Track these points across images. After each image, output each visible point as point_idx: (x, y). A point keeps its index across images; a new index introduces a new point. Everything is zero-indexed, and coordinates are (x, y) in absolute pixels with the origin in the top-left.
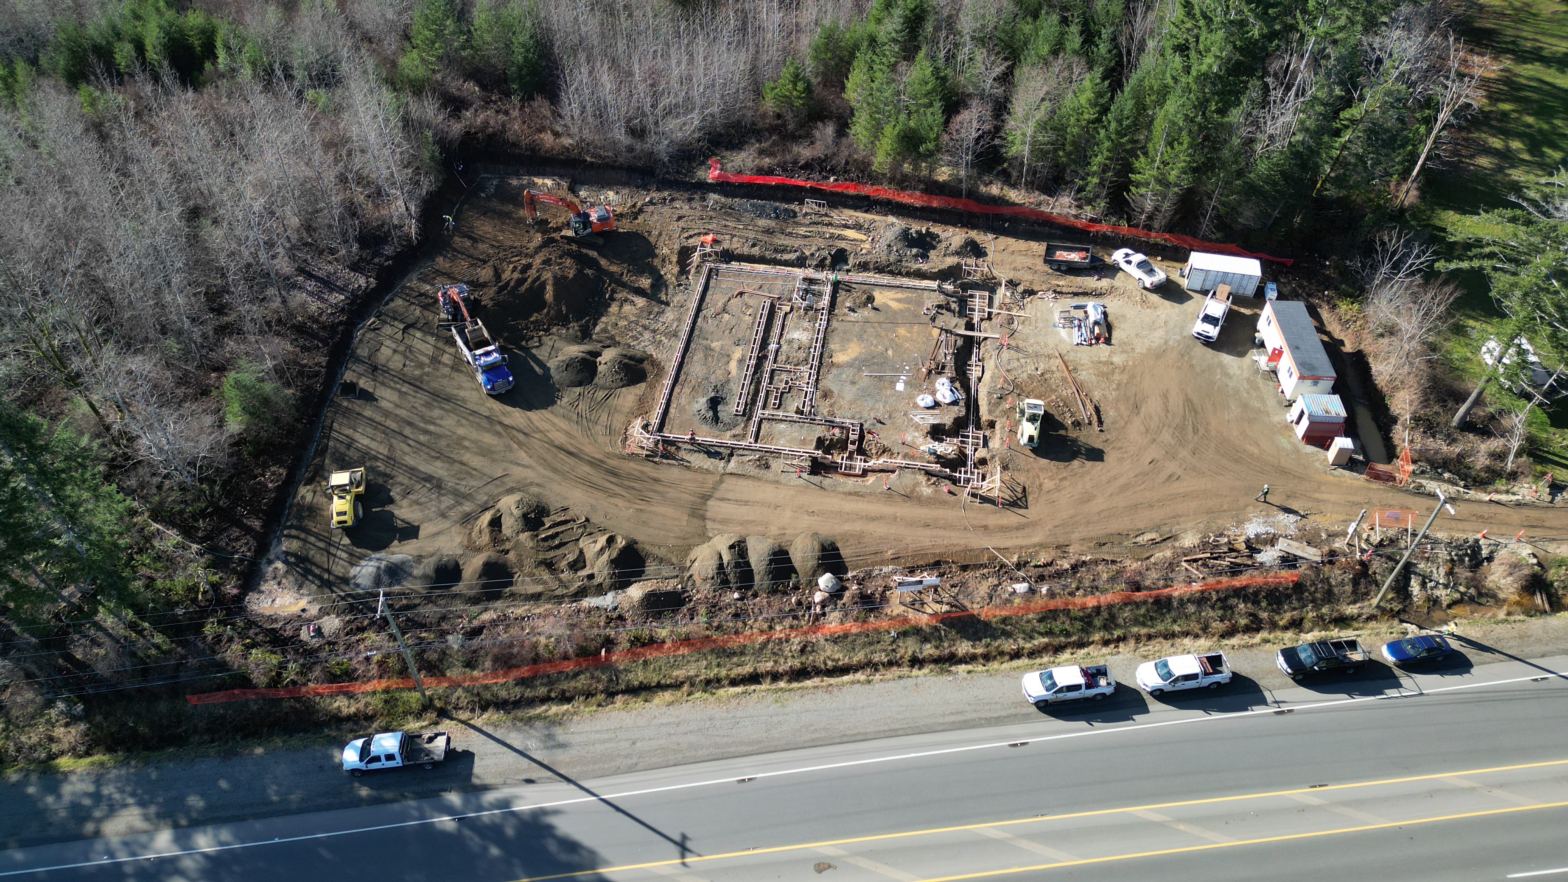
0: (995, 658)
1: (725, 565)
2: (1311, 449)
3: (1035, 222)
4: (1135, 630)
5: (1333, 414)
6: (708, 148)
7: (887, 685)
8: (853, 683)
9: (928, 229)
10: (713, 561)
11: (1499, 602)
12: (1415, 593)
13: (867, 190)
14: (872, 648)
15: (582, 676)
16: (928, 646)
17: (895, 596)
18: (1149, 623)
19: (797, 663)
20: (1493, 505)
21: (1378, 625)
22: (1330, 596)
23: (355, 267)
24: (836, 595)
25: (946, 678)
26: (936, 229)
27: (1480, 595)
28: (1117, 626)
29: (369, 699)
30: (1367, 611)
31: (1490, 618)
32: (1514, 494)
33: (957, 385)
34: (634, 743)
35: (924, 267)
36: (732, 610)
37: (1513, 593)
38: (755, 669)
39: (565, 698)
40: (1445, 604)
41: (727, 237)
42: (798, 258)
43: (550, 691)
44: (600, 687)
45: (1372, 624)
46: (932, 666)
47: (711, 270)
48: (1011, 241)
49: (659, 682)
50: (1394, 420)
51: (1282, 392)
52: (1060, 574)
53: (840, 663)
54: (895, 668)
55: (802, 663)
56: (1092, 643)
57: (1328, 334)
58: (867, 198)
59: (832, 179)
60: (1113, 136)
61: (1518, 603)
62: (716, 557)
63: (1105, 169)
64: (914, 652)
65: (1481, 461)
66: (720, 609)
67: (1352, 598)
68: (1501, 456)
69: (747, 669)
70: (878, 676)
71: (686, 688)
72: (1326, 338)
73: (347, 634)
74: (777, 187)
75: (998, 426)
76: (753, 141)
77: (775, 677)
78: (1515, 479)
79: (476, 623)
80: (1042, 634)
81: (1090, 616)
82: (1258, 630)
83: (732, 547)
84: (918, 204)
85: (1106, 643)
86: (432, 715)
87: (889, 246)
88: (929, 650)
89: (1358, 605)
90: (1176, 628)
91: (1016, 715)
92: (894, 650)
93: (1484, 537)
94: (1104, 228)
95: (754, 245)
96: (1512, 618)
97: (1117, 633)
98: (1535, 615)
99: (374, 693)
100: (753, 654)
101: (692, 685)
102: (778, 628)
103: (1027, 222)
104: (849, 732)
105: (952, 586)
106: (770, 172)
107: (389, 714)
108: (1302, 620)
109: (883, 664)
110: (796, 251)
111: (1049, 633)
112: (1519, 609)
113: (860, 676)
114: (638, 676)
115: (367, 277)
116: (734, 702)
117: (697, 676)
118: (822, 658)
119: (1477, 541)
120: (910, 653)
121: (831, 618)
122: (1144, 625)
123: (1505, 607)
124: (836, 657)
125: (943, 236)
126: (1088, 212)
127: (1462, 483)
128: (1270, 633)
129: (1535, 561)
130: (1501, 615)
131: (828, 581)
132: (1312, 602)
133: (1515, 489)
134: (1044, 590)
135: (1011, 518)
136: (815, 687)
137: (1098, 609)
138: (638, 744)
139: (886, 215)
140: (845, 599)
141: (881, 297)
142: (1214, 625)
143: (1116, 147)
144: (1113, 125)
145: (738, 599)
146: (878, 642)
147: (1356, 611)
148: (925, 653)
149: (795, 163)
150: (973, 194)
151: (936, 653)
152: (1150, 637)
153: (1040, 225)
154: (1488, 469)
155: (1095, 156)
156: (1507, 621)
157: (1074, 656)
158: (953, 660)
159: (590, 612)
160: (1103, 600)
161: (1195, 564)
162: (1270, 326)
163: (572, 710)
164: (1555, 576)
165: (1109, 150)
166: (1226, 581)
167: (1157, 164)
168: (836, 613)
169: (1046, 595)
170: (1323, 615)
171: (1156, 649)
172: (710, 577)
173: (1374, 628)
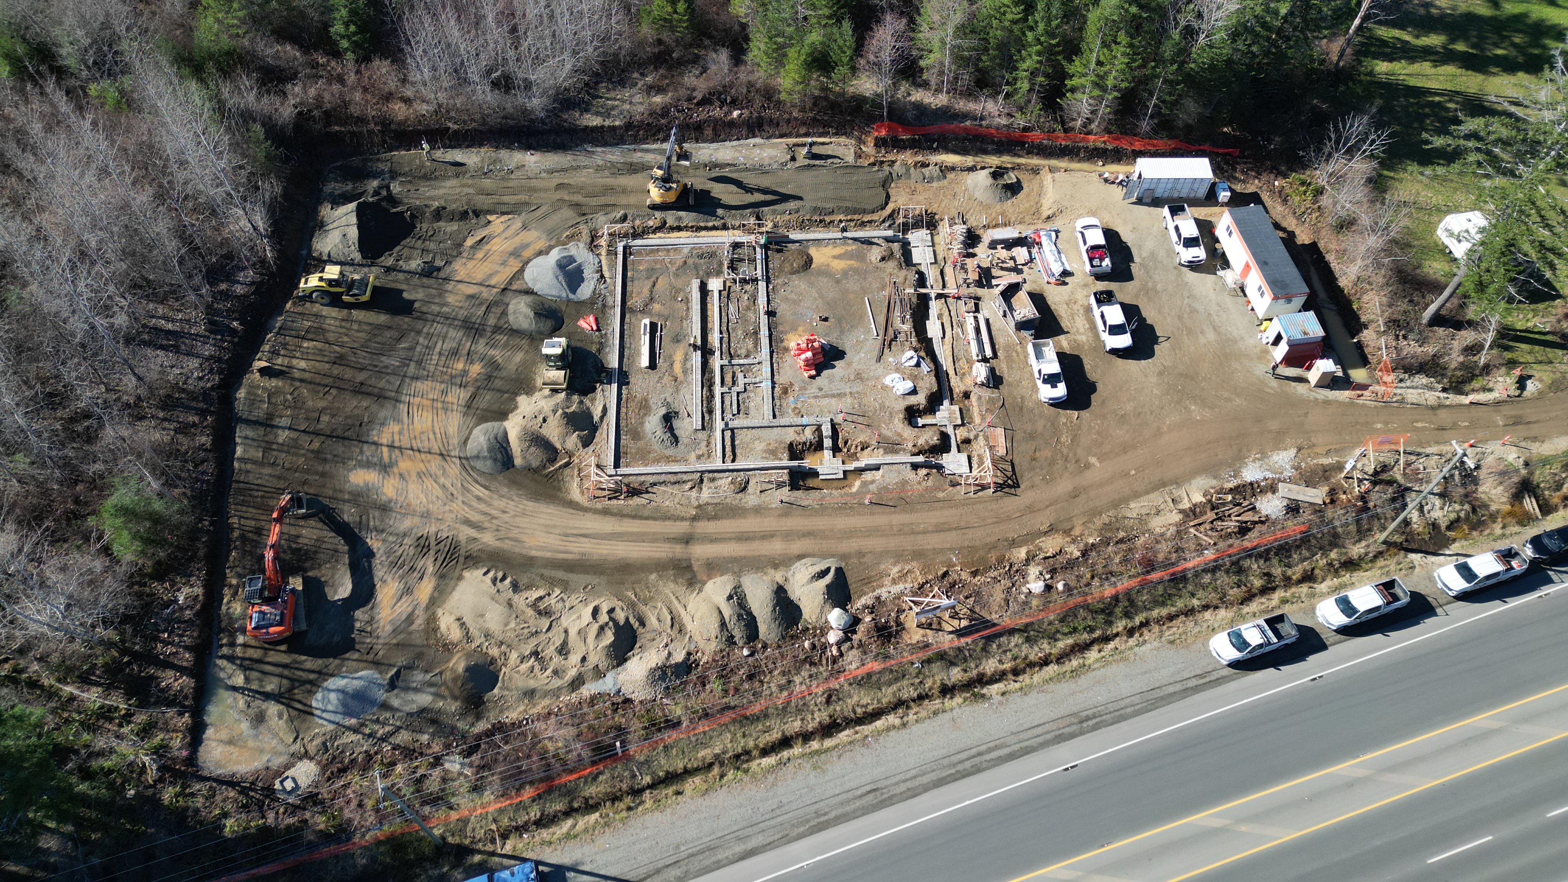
0: (1023, 671)
1: (727, 620)
2: (1291, 370)
3: (965, 139)
4: (1155, 612)
5: (1312, 335)
7: (923, 725)
8: (888, 729)
10: (712, 620)
11: (1493, 515)
12: (1414, 520)
14: (899, 684)
15: (602, 778)
16: (955, 670)
17: (910, 622)
18: (1169, 603)
19: (824, 717)
20: (1473, 406)
21: (1386, 562)
22: (1336, 540)
24: (850, 629)
25: (981, 707)
27: (1475, 509)
28: (1138, 611)
30: (1373, 550)
31: (1488, 535)
32: (1490, 390)
33: (923, 354)
34: (677, 847)
36: (744, 670)
37: (1504, 503)
38: (783, 733)
39: (590, 807)
40: (1444, 526)
43: (571, 802)
44: (624, 786)
45: (1381, 562)
46: (964, 695)
47: (624, 249)
49: (685, 768)
51: (1253, 309)
52: (1071, 564)
53: (870, 708)
54: (926, 702)
55: (831, 717)
56: (1117, 635)
57: (1284, 230)
59: (735, 113)
60: (1042, 39)
61: (1510, 514)
62: (716, 614)
63: (1034, 73)
64: (942, 680)
65: (1455, 359)
66: (732, 671)
67: (1357, 538)
68: (1473, 349)
69: (775, 736)
70: (911, 717)
71: (716, 770)
73: (329, 779)
75: (973, 398)
76: (636, 76)
77: (806, 737)
78: (1488, 374)
79: (470, 738)
80: (1066, 635)
81: (1110, 606)
82: (1274, 589)
83: (730, 597)
85: (1130, 632)
86: (450, 858)
88: (956, 675)
89: (1364, 543)
90: (1195, 602)
91: (1059, 735)
92: (921, 682)
93: (1471, 446)
94: (1039, 136)
96: (1508, 531)
97: (1139, 619)
98: (1528, 524)
100: (777, 715)
101: (722, 764)
102: (797, 679)
103: (956, 139)
105: (967, 598)
108: (1313, 570)
109: (914, 700)
111: (1073, 632)
112: (1514, 521)
113: (892, 719)
114: (662, 765)
116: (771, 778)
117: (724, 753)
118: (850, 708)
120: (938, 683)
121: (850, 658)
122: (1163, 604)
123: (1500, 520)
124: (865, 702)
126: (1021, 120)
127: (1440, 387)
128: (1286, 591)
129: (1521, 465)
130: (1497, 530)
131: (839, 618)
132: (1321, 549)
133: (1491, 385)
134: (1060, 586)
136: (851, 743)
137: (1116, 598)
140: (860, 635)
141: (819, 256)
143: (1047, 51)
144: (1041, 26)
145: (748, 656)
146: (904, 676)
147: (1362, 551)
148: (954, 679)
149: (690, 99)
150: (895, 114)
151: (965, 678)
152: (1171, 618)
153: (970, 140)
154: (1463, 366)
155: (1023, 60)
156: (1504, 535)
157: (1102, 654)
158: (982, 680)
159: (593, 700)
160: (1120, 586)
161: (1202, 528)
162: (1230, 234)
163: (602, 821)
164: (1541, 476)
165: (1039, 53)
166: (1237, 543)
167: (1093, 65)
168: (854, 652)
169: (1063, 592)
170: (1332, 560)
171: (1181, 630)
172: (713, 636)
173: (1382, 568)
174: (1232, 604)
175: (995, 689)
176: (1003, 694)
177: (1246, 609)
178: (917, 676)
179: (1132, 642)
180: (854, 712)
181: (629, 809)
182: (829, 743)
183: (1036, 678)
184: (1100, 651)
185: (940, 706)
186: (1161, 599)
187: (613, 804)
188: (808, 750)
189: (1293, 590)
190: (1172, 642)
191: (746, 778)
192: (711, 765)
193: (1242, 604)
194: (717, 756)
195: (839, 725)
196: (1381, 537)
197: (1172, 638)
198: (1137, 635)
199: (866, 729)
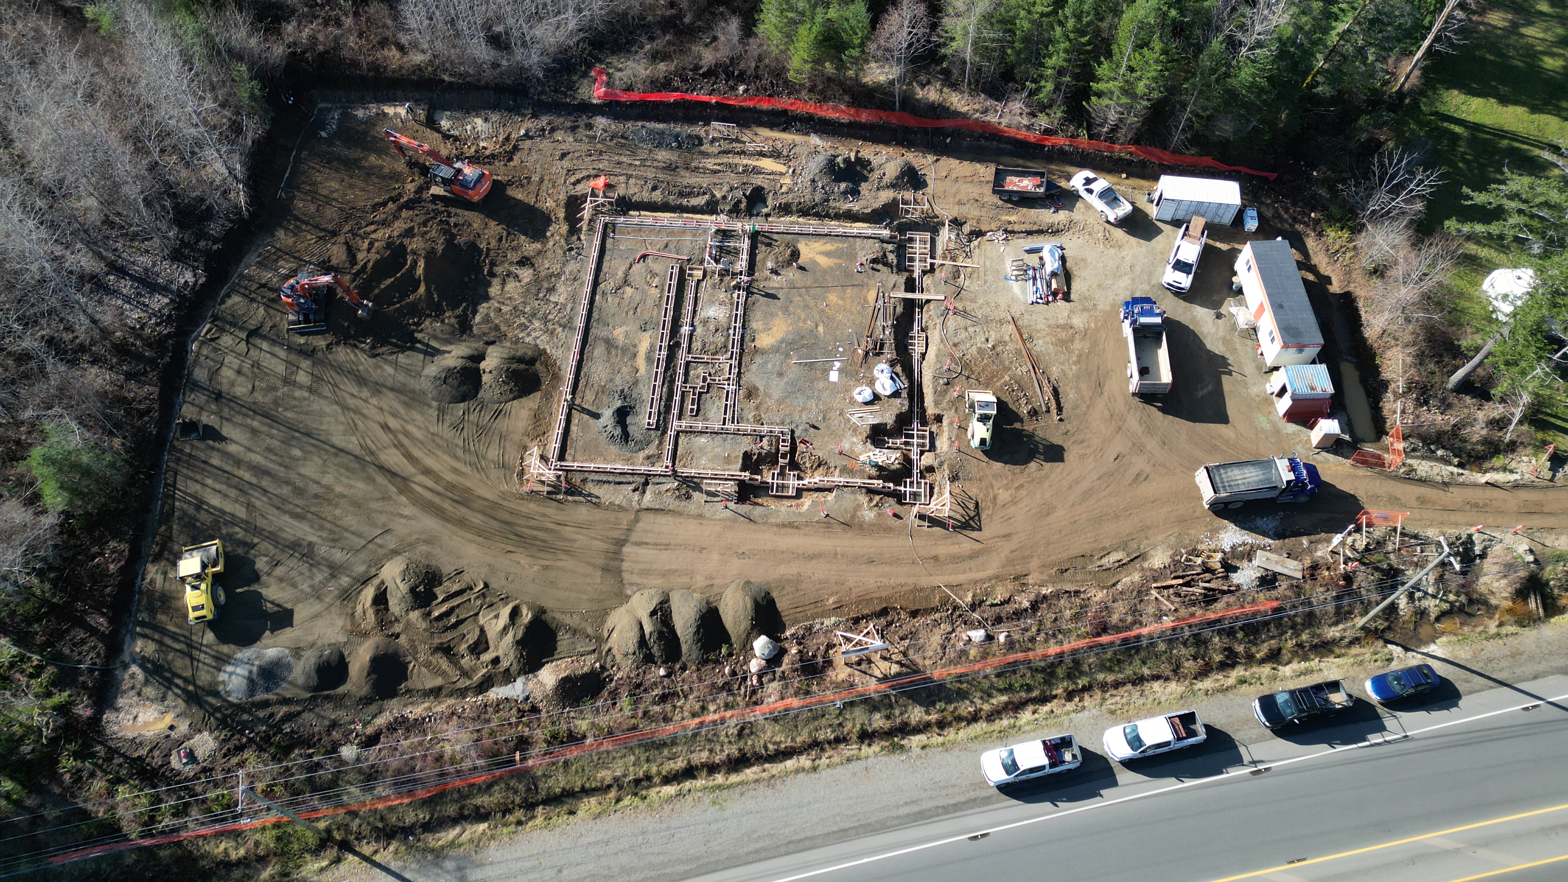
0: (950, 724)
1: (647, 637)
2: (1292, 428)
3: (981, 136)
4: (1101, 677)
5: (1319, 391)
6: (590, 54)
7: (834, 771)
8: (797, 771)
9: (858, 152)
10: (632, 634)
11: (1491, 610)
12: (1401, 606)
13: (784, 102)
14: (816, 723)
15: (496, 788)
16: (877, 716)
17: (839, 659)
18: (1117, 669)
19: (734, 751)
20: (1489, 487)
21: (1363, 650)
22: (1311, 620)
23: (177, 256)
24: (774, 660)
25: (898, 758)
26: (867, 151)
27: (1471, 601)
28: (1082, 673)
29: (258, 836)
30: (1350, 634)
31: (1480, 633)
32: (1512, 471)
33: (898, 369)
34: (560, 871)
35: (856, 206)
36: (657, 691)
37: (1506, 598)
38: (689, 761)
39: (480, 816)
40: (1433, 616)
41: (622, 179)
42: (708, 203)
43: (462, 808)
44: (518, 800)
45: (1355, 650)
46: (884, 743)
47: (606, 226)
48: (953, 163)
49: (583, 787)
50: (1384, 385)
51: (1262, 354)
52: (1018, 614)
53: (783, 746)
54: (842, 746)
55: (740, 750)
56: (1055, 697)
57: (1313, 269)
58: (784, 112)
59: (741, 88)
60: (1072, 36)
61: (1510, 611)
62: (636, 629)
63: (1061, 72)
64: (862, 725)
65: (1477, 432)
66: (645, 690)
67: (1334, 619)
68: (1500, 424)
69: (680, 764)
70: (824, 761)
71: (613, 794)
72: (1311, 277)
73: (225, 756)
74: (676, 104)
75: (945, 422)
76: (644, 39)
77: (712, 769)
78: (1513, 451)
79: (370, 730)
80: (1001, 691)
81: (1052, 665)
82: (1233, 666)
83: (653, 613)
84: (845, 119)
85: (1070, 696)
86: (332, 853)
87: (813, 181)
88: (878, 721)
89: (1341, 626)
90: (1146, 671)
91: (975, 800)
92: (840, 724)
93: (1479, 531)
94: (1061, 141)
95: (654, 188)
96: (1504, 630)
97: (1082, 682)
98: (1528, 625)
99: (264, 829)
100: (686, 743)
101: (620, 788)
102: (712, 708)
103: (971, 136)
104: (796, 837)
105: (902, 639)
106: (666, 84)
107: (283, 853)
108: (1280, 649)
109: (829, 742)
110: (704, 193)
111: (1009, 689)
112: (1512, 619)
113: (804, 761)
114: (559, 782)
115: (194, 269)
116: (667, 808)
117: (625, 776)
118: (762, 742)
119: (1470, 536)
120: (858, 726)
121: (770, 691)
122: (1110, 670)
123: (1497, 616)
124: (778, 739)
125: (875, 161)
126: (1043, 121)
127: (1456, 461)
128: (1246, 670)
129: (1531, 558)
130: (1492, 627)
131: (764, 647)
132: (1292, 628)
133: (1513, 465)
134: (1002, 638)
135: (964, 544)
136: (757, 781)
137: (1061, 655)
138: (565, 872)
139: (807, 134)
140: (784, 667)
141: (809, 251)
142: (1187, 664)
143: (1076, 50)
144: (1071, 23)
145: (664, 676)
146: (823, 716)
147: (1338, 634)
148: (875, 725)
149: (697, 68)
150: (909, 104)
151: (887, 725)
152: (1117, 685)
153: (986, 139)
154: (1486, 441)
155: (1050, 56)
156: (1498, 634)
157: (1036, 715)
158: (905, 730)
159: (498, 705)
160: (1066, 647)
161: (1165, 592)
162: (1249, 269)
163: (489, 833)
164: (1552, 573)
165: (1066, 51)
166: (1200, 614)
167: (1122, 70)
168: (775, 684)
169: (1005, 644)
170: (1302, 642)
171: (1124, 700)
172: (631, 651)
173: (1356, 655)
174: (1185, 677)
175: (917, 740)
176: (923, 747)
177: (1199, 685)
178: (837, 717)
179: (1070, 706)
180: (766, 748)
181: (519, 823)
182: (734, 778)
183: (962, 733)
184: (1034, 712)
185: (856, 752)
186: (1108, 664)
187: (504, 816)
188: (711, 783)
189: (1255, 669)
190: (1113, 712)
191: (642, 806)
192: (609, 787)
193: (1195, 678)
194: (616, 779)
195: (748, 760)
196: (1360, 622)
197: (1113, 707)
198: (1077, 699)
199: (775, 768)
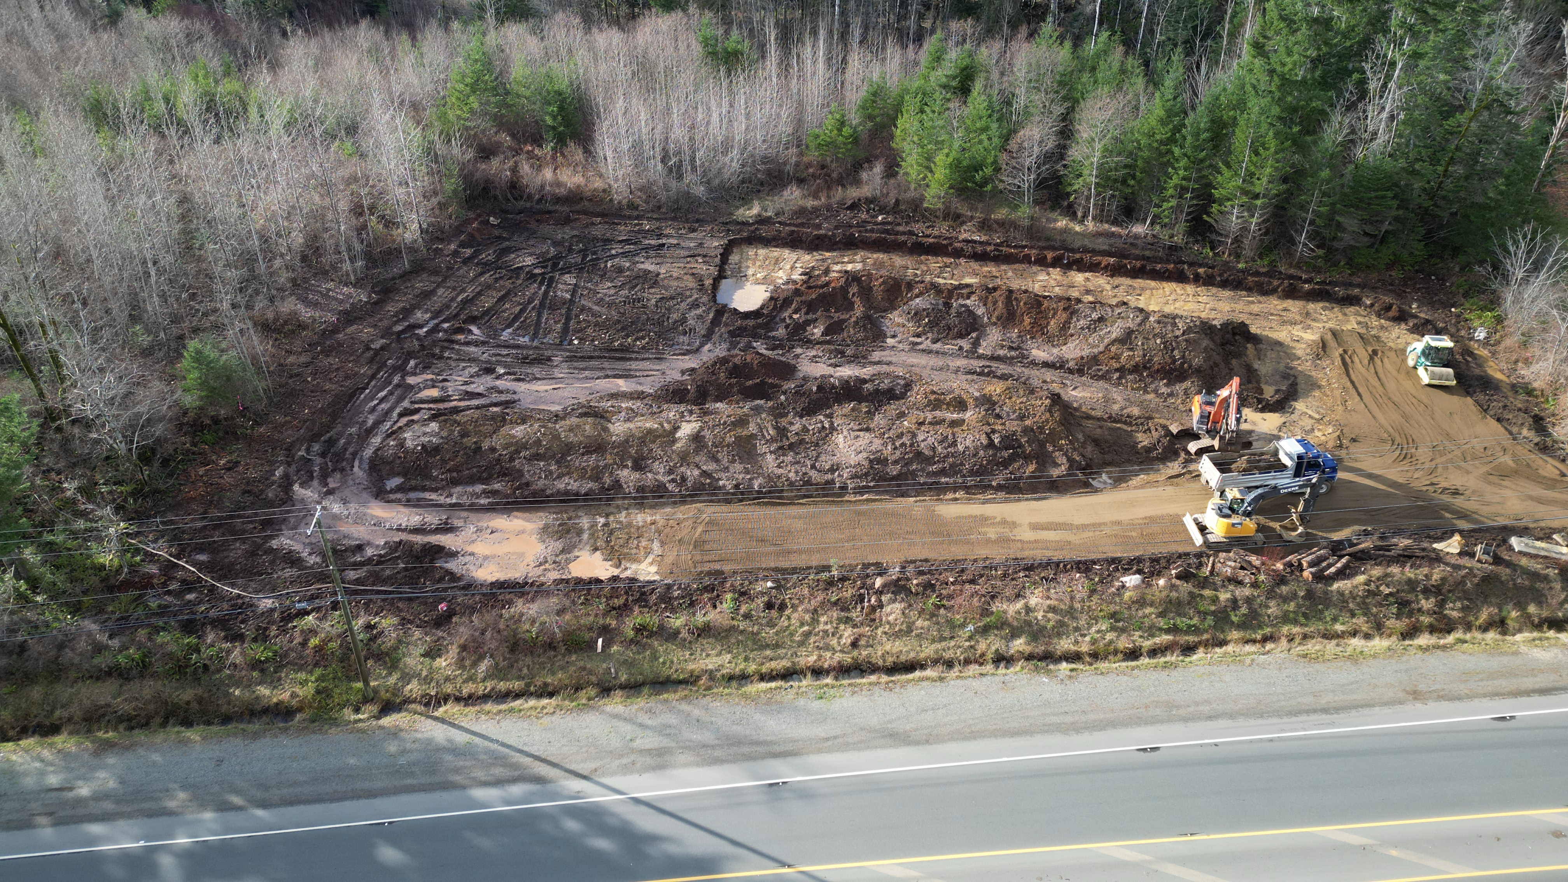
0: (1105, 657)
7: (966, 681)
14: (944, 643)
16: (1017, 642)
18: (1303, 621)
19: (848, 659)
25: (1043, 677)
28: (1262, 624)
29: (296, 689)
36: (763, 600)
38: (793, 664)
39: (547, 692)
44: (594, 680)
46: (1023, 664)
49: (669, 678)
53: (903, 658)
54: (975, 666)
55: (854, 659)
56: (1231, 641)
59: (881, 217)
60: (1190, 153)
63: (1182, 190)
64: (999, 648)
66: (750, 598)
69: (784, 663)
70: (953, 673)
71: (703, 683)
77: (818, 672)
80: (1164, 631)
81: (1224, 611)
82: (1449, 630)
85: (1248, 642)
86: (374, 709)
88: (1018, 646)
90: (1339, 627)
92: (972, 647)
97: (1261, 632)
100: (791, 647)
101: (712, 679)
102: (823, 619)
108: (1503, 618)
109: (959, 662)
111: (1174, 630)
113: (930, 673)
114: (643, 670)
116: (765, 697)
117: (718, 670)
118: (880, 653)
120: (993, 650)
121: (890, 610)
122: (1295, 622)
124: (898, 651)
128: (1465, 633)
132: (1512, 599)
142: (1389, 623)
143: (1194, 164)
144: (1189, 141)
145: (772, 588)
146: (952, 637)
148: (1014, 650)
149: (841, 203)
151: (1027, 650)
152: (1305, 637)
157: (1211, 657)
158: (1049, 657)
170: (1530, 614)
171: (1317, 649)
174: (1391, 634)
175: (1064, 666)
176: (1072, 670)
177: (1410, 642)
178: (968, 640)
179: (1249, 649)
180: (884, 661)
181: (591, 699)
182: (846, 681)
183: (1119, 665)
184: (1207, 654)
185: (991, 670)
186: (1291, 615)
187: (574, 693)
188: (817, 683)
189: (1476, 633)
190: (1304, 656)
191: (735, 695)
192: (698, 678)
193: (1404, 636)
194: (709, 672)
195: (863, 669)
197: (1304, 653)
198: (1257, 645)
